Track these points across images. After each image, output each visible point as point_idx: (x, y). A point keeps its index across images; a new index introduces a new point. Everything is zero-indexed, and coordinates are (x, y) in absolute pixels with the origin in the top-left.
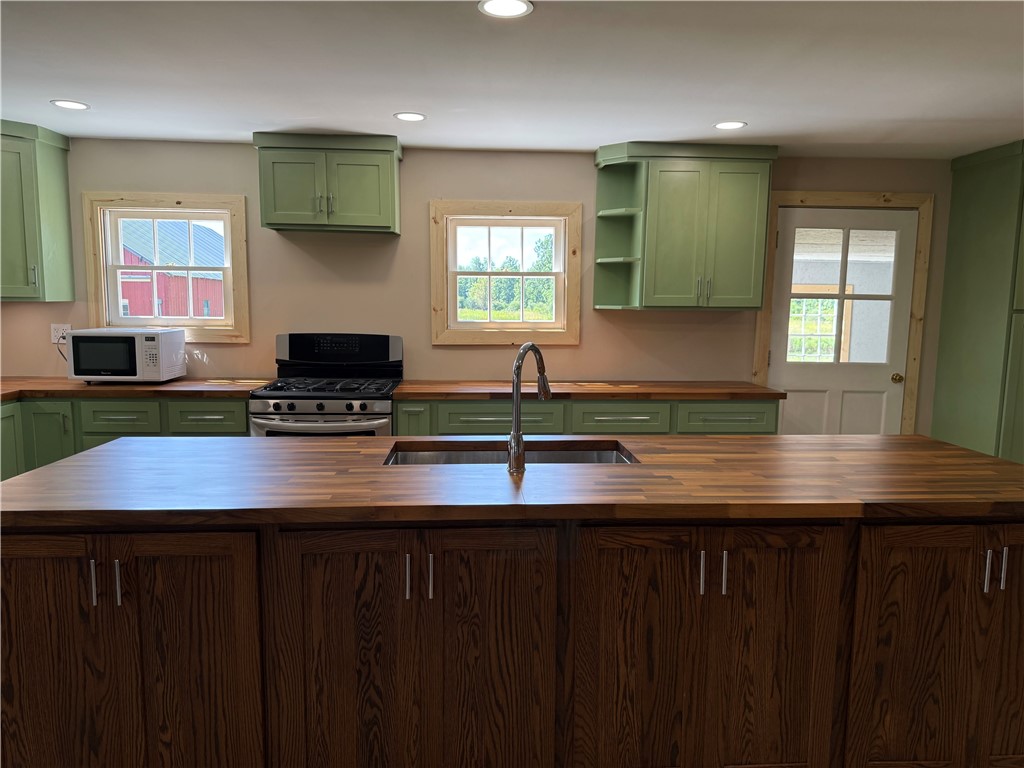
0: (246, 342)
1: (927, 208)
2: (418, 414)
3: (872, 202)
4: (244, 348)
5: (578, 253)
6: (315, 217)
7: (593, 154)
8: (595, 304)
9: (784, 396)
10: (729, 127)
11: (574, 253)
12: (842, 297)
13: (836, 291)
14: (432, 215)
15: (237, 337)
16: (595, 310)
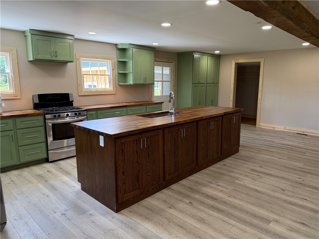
0: (20, 98)
1: (174, 62)
2: (92, 114)
3: (166, 61)
4: (18, 100)
5: (114, 70)
6: (52, 58)
7: (116, 45)
8: (118, 83)
9: (163, 102)
10: (155, 44)
11: (113, 70)
12: (162, 81)
13: (161, 80)
14: (77, 58)
15: (16, 96)
16: (119, 85)
